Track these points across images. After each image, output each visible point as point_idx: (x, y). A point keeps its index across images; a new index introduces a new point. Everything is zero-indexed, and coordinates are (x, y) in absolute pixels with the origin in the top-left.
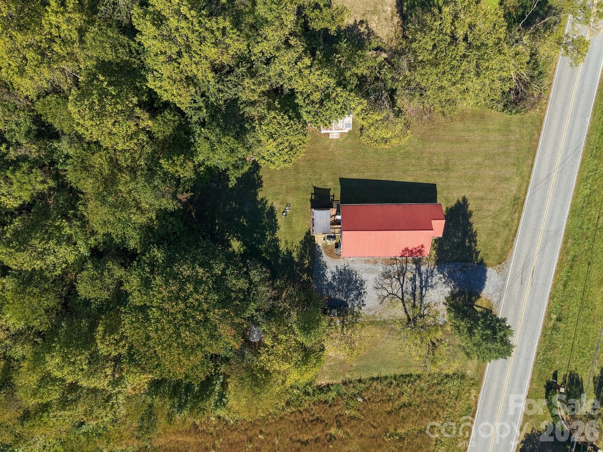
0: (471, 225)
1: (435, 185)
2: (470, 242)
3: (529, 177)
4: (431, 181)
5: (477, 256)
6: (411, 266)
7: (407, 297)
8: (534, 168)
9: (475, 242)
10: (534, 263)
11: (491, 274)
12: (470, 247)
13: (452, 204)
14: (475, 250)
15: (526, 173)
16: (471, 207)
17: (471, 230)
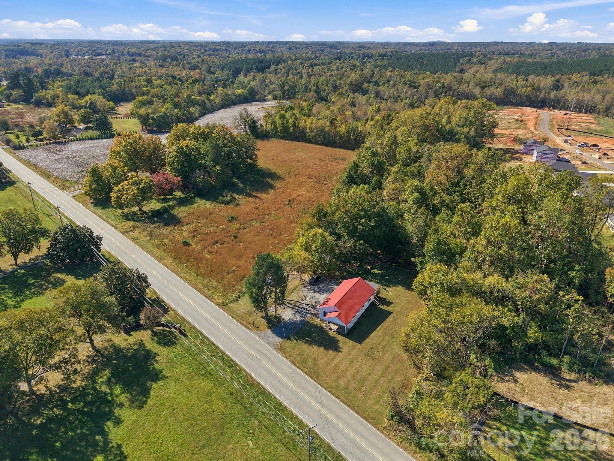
0: (319, 346)
1: (360, 344)
2: (308, 340)
3: (330, 392)
4: (363, 344)
5: (295, 339)
6: (314, 312)
7: (298, 304)
8: (335, 398)
9: (305, 343)
10: (265, 363)
11: (278, 340)
12: (304, 339)
13: (340, 344)
14: (300, 340)
15: (334, 391)
16: (331, 353)
17: (315, 345)
